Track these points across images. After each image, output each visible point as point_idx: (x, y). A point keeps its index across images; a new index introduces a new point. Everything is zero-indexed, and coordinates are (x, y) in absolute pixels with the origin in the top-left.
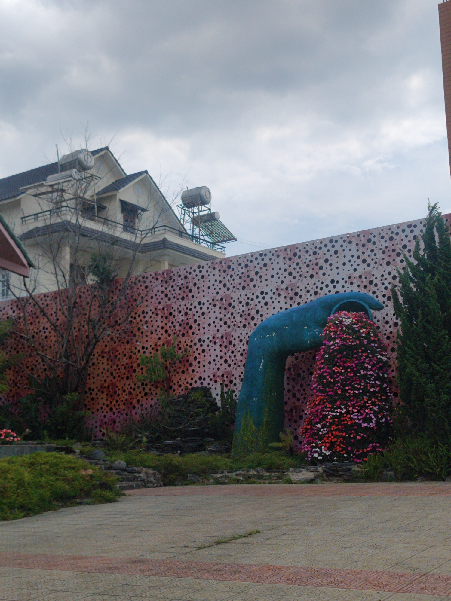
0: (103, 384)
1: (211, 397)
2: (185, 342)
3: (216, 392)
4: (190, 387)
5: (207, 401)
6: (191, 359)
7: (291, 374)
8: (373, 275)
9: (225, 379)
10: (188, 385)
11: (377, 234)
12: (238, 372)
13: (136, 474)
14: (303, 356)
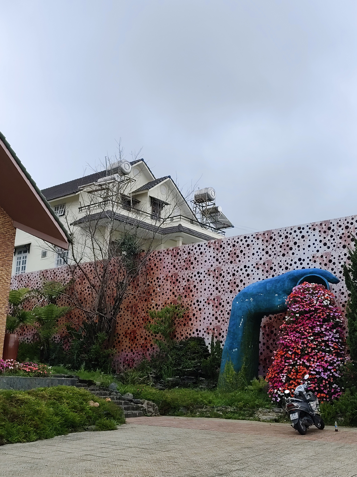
0: (127, 331)
1: (205, 345)
2: (187, 302)
3: (208, 342)
4: (189, 337)
5: (201, 348)
6: (191, 315)
7: (266, 331)
8: (332, 256)
9: (216, 332)
10: (188, 335)
11: (335, 223)
12: (225, 327)
13: (140, 405)
14: (275, 317)
